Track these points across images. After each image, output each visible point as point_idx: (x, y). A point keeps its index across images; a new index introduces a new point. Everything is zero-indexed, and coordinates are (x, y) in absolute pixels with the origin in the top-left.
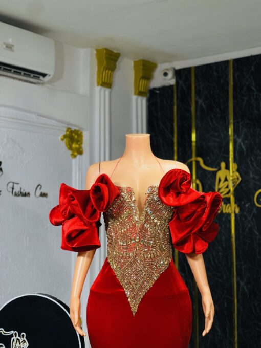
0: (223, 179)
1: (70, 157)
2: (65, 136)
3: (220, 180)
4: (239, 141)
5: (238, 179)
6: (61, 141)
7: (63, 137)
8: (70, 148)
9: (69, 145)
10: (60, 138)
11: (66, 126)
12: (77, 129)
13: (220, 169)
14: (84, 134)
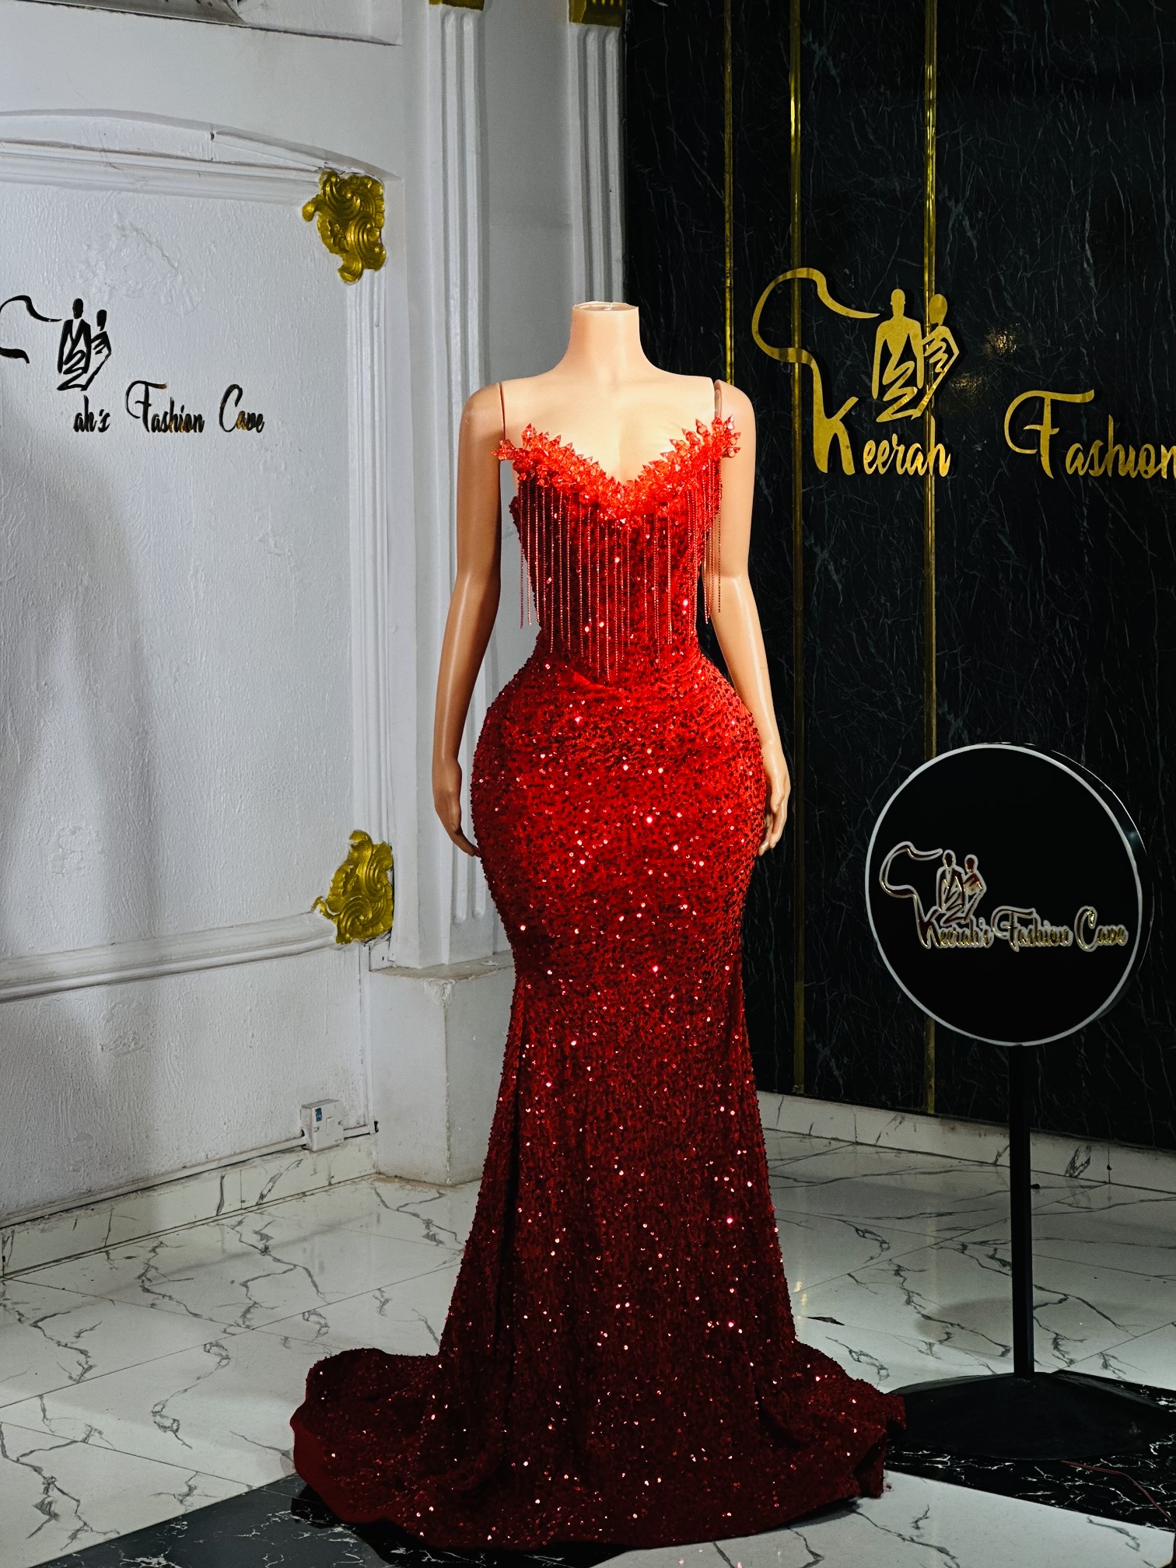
0: (896, 353)
1: (338, 275)
2: (318, 204)
4: (957, 209)
5: (949, 351)
6: (304, 222)
7: (311, 209)
8: (336, 244)
9: (334, 235)
10: (300, 210)
11: (321, 163)
12: (361, 172)
13: (887, 314)
14: (387, 190)
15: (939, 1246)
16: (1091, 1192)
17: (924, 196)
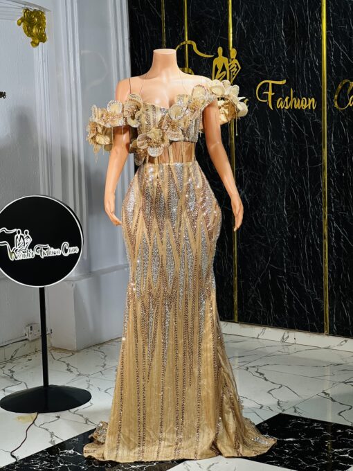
0: (220, 68)
1: (31, 45)
2: (23, 20)
3: (217, 69)
4: (239, 20)
5: (237, 68)
6: (17, 26)
7: (20, 21)
8: (29, 33)
9: (28, 30)
10: (16, 22)
11: (23, 6)
12: (37, 9)
13: (217, 56)
14: (47, 15)
15: (239, 368)
16: (289, 347)
17: (228, 15)
